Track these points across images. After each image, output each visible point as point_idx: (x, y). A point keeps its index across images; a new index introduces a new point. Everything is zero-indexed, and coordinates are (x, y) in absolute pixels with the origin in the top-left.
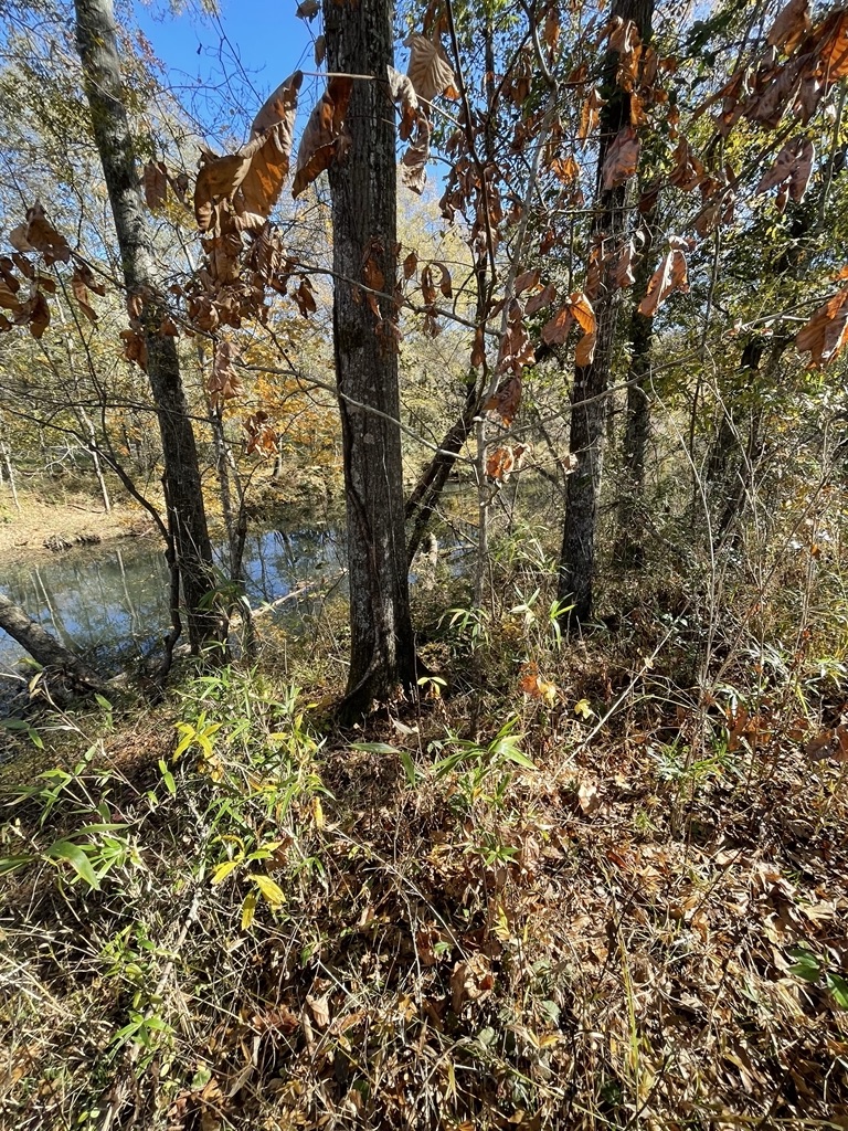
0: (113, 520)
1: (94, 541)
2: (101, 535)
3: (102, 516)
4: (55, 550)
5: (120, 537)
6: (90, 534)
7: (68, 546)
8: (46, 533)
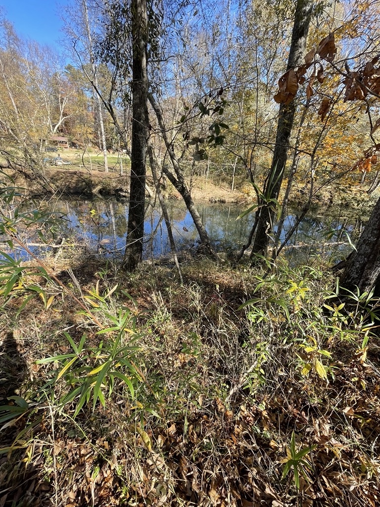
0: (232, 195)
1: (223, 202)
2: (227, 200)
3: (229, 193)
4: (212, 202)
5: (232, 202)
6: (223, 199)
7: (215, 202)
8: (211, 196)
